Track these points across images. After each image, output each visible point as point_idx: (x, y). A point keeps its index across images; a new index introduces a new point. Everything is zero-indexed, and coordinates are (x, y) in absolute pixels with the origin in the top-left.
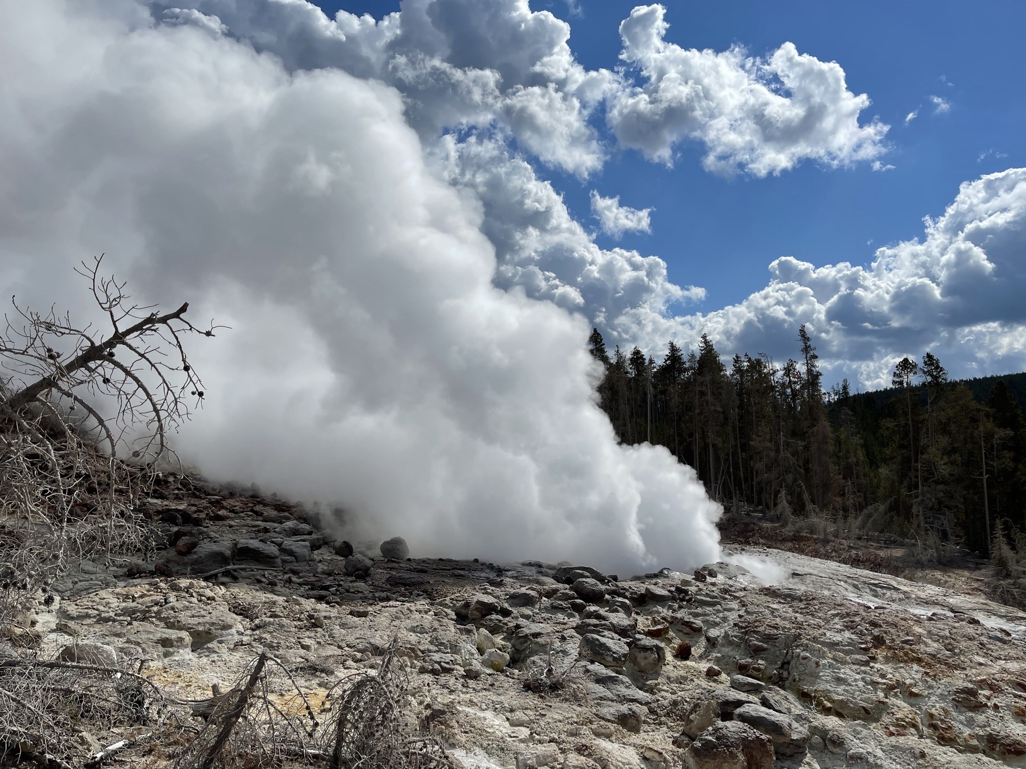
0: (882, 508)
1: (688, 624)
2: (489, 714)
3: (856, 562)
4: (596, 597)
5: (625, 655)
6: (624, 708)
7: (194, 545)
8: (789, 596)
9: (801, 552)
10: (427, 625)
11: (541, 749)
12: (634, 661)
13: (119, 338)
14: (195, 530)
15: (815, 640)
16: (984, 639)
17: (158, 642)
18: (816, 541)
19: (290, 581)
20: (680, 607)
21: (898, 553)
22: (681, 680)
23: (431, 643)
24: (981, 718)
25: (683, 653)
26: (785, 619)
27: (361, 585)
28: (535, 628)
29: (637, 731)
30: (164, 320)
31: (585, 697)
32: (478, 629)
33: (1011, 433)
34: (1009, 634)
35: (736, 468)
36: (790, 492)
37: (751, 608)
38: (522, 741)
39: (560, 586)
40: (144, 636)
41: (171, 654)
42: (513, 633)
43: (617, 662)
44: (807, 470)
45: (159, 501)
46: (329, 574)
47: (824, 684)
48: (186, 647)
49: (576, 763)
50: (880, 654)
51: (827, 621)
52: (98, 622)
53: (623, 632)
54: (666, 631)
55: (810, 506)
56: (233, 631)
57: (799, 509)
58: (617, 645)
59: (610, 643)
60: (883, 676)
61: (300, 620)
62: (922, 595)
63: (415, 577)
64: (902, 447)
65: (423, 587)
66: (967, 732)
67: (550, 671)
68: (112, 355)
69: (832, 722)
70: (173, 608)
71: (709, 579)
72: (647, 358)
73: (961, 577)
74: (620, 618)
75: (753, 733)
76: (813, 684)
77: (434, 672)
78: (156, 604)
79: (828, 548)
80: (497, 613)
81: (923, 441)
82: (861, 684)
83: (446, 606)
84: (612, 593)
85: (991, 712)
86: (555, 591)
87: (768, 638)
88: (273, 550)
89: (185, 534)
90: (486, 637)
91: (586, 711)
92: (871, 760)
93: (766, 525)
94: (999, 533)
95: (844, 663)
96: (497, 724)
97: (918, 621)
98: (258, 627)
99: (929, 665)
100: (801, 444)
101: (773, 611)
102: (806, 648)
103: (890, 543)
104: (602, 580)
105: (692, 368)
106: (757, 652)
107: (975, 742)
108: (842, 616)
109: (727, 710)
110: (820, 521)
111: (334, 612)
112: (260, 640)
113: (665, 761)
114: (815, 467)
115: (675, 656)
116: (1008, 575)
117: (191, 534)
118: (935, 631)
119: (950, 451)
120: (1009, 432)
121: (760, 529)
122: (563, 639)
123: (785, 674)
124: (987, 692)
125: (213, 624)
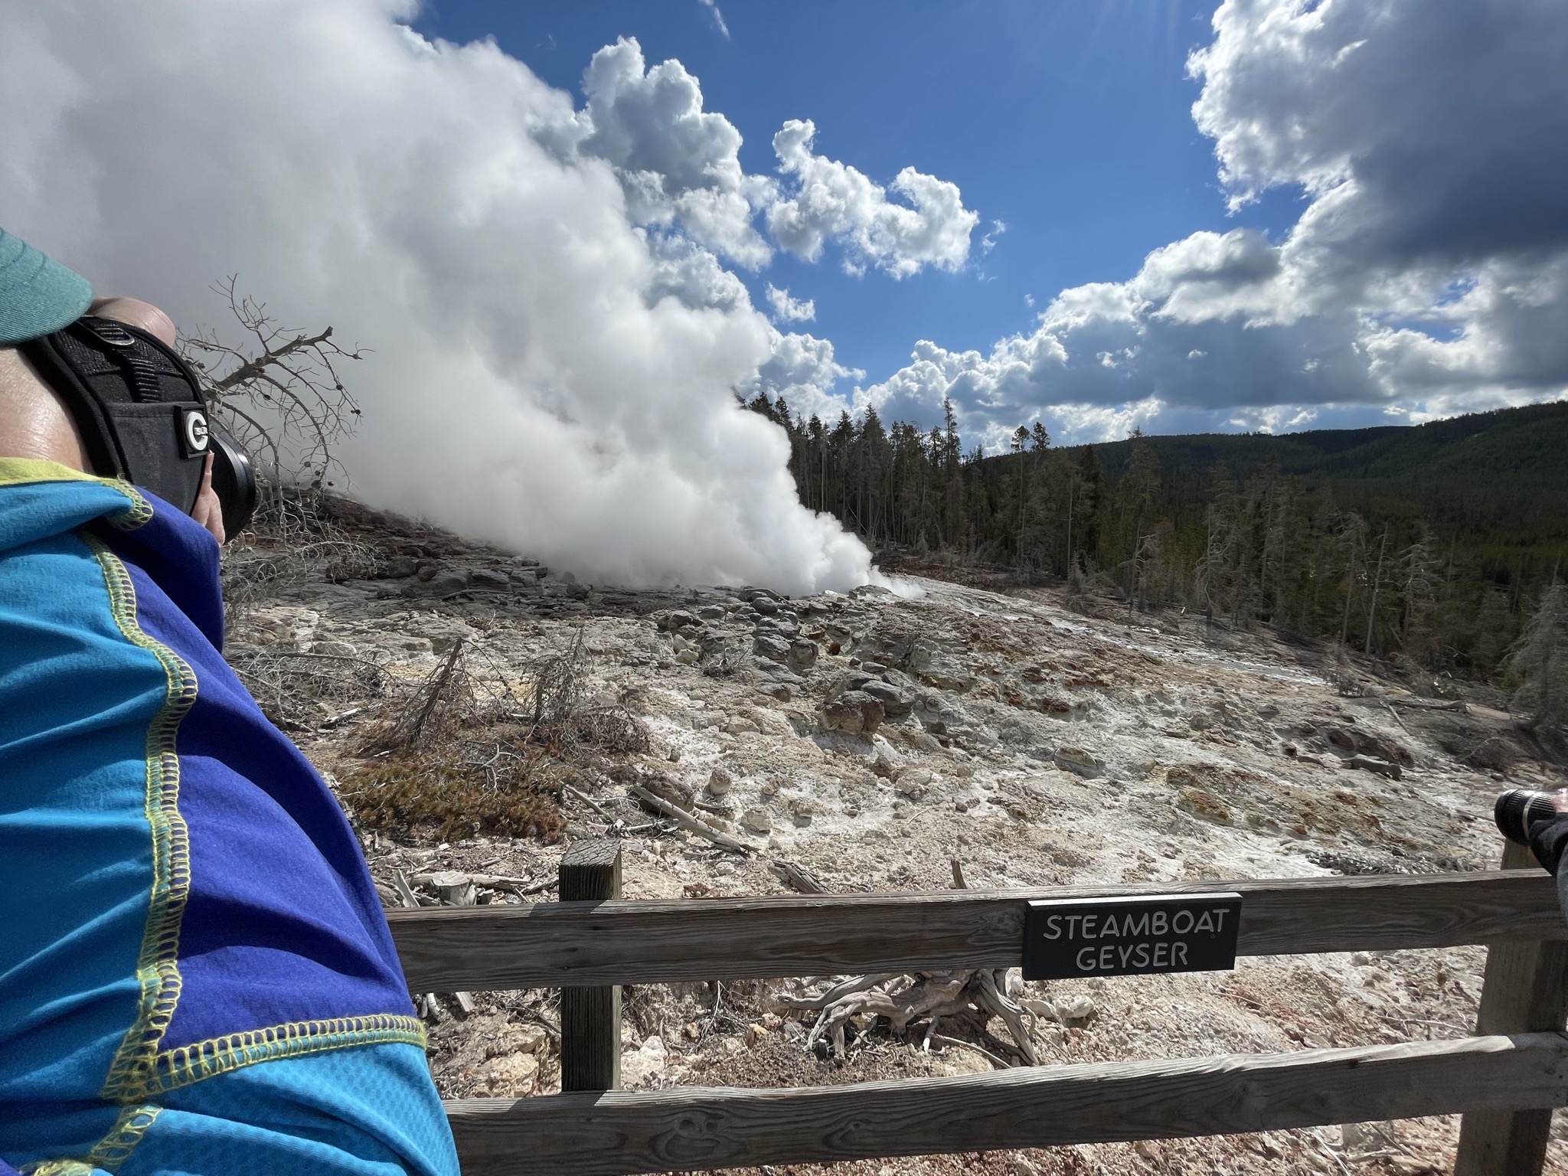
0: (996, 543)
1: (840, 630)
2: (674, 693)
3: (972, 584)
4: (770, 611)
5: (787, 651)
6: (779, 686)
7: (434, 573)
8: (916, 607)
9: (933, 577)
10: (632, 633)
11: (711, 714)
12: (795, 655)
13: (270, 358)
14: (434, 561)
15: (930, 637)
16: (1051, 635)
17: (403, 646)
18: (944, 569)
19: (519, 602)
20: (835, 617)
21: (1002, 576)
22: (829, 669)
23: (635, 645)
24: (1041, 688)
25: (835, 650)
26: (910, 624)
27: (580, 604)
28: (720, 634)
29: (788, 701)
30: (312, 342)
31: (751, 680)
32: (674, 635)
33: (1093, 486)
34: (1070, 631)
35: (889, 513)
36: (928, 533)
37: (887, 617)
38: (698, 709)
39: (743, 603)
40: (391, 642)
41: (416, 655)
42: (702, 638)
43: (781, 656)
44: (942, 515)
45: (402, 539)
46: (553, 597)
47: (934, 668)
48: (428, 650)
49: (737, 722)
50: (975, 646)
51: (941, 624)
52: (353, 634)
53: (788, 635)
54: (823, 634)
55: (942, 543)
56: (470, 639)
57: (934, 546)
58: (780, 643)
59: (776, 643)
60: (976, 661)
61: (526, 630)
62: (1015, 606)
63: (626, 598)
64: (1014, 496)
65: (633, 605)
66: (1030, 697)
67: (725, 662)
68: (262, 371)
69: (932, 691)
70: (417, 622)
71: (859, 597)
72: (823, 423)
73: (1045, 594)
74: (787, 626)
75: (870, 698)
76: (926, 668)
77: (633, 665)
78: (403, 619)
79: (953, 574)
80: (690, 623)
81: (1030, 492)
82: (959, 667)
83: (651, 619)
84: (783, 608)
85: (1048, 684)
86: (739, 607)
87: (896, 637)
88: (504, 577)
89: (425, 565)
90: (681, 641)
91: (749, 688)
92: (956, 715)
93: (909, 558)
94: (1076, 560)
95: (949, 653)
96: (680, 699)
97: (1007, 623)
98: (490, 636)
99: (1009, 653)
100: (939, 495)
101: (902, 619)
102: (923, 643)
103: (998, 570)
104: (776, 599)
105: (859, 433)
106: (888, 647)
107: (1035, 704)
108: (951, 620)
109: (857, 684)
110: (949, 554)
111: (555, 624)
112: (492, 645)
113: (806, 719)
114: (948, 513)
115: (828, 653)
116: (1078, 592)
117: (430, 564)
118: (1017, 629)
119: (1046, 501)
120: (1092, 485)
121: (904, 560)
122: (741, 641)
123: (907, 662)
124: (1047, 671)
125: (451, 634)
